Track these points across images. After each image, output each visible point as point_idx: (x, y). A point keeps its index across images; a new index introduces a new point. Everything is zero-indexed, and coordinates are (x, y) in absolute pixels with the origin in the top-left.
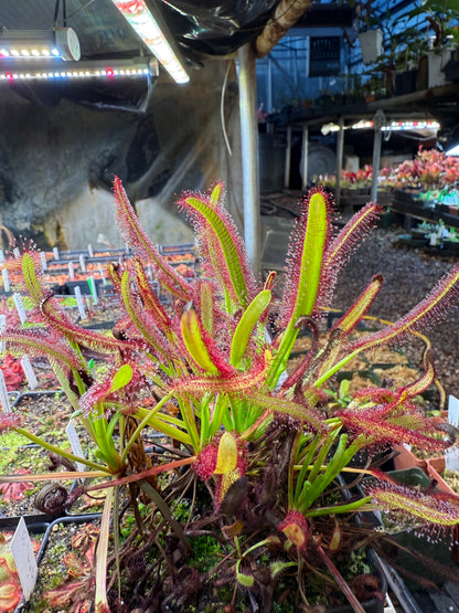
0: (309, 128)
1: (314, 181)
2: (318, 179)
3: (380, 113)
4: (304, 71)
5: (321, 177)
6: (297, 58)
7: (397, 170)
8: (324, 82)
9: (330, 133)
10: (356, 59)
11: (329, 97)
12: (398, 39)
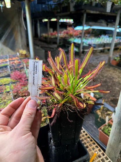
0: (39, 20)
1: (42, 35)
8: (41, 6)
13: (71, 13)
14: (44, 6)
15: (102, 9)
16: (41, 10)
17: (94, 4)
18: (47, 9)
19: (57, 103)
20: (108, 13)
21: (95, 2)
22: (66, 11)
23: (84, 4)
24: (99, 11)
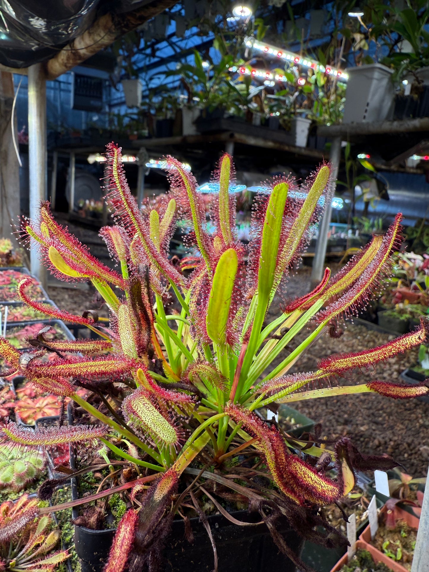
0: (76, 155)
1: (81, 205)
2: (85, 204)
3: (143, 150)
4: (68, 103)
5: (87, 202)
6: (61, 90)
7: (154, 201)
8: (87, 117)
9: (96, 163)
10: (116, 102)
11: (97, 130)
12: (156, 91)
13: (185, 139)
14: (95, 118)
15: (281, 136)
16: (84, 127)
17: (257, 121)
18: (107, 126)
19: (142, 469)
20: (300, 148)
21: (259, 114)
22: (171, 134)
23: (226, 116)
24: (274, 141)
